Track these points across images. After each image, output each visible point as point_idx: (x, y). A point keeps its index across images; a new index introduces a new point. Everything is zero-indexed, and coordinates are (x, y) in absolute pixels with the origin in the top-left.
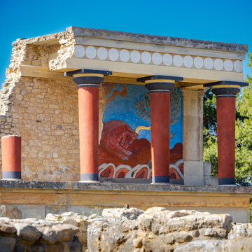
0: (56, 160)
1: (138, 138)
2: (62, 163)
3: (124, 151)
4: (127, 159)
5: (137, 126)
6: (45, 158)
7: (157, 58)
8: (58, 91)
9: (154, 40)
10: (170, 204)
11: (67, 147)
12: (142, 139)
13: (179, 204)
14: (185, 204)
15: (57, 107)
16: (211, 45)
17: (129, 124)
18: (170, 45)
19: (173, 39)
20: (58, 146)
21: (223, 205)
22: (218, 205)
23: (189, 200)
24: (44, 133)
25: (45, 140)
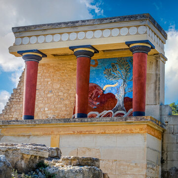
0: (46, 112)
1: (105, 93)
2: (50, 113)
3: (94, 103)
4: (96, 107)
5: (104, 85)
6: (40, 112)
7: (73, 36)
8: (51, 70)
9: (69, 25)
10: (74, 132)
11: (55, 103)
12: (108, 93)
13: (81, 132)
14: (87, 132)
15: (49, 80)
16: (116, 19)
17: (99, 85)
18: (81, 26)
19: (83, 21)
20: (49, 103)
21: (120, 131)
22: (116, 132)
23: (90, 129)
24: (40, 96)
25: (40, 100)
